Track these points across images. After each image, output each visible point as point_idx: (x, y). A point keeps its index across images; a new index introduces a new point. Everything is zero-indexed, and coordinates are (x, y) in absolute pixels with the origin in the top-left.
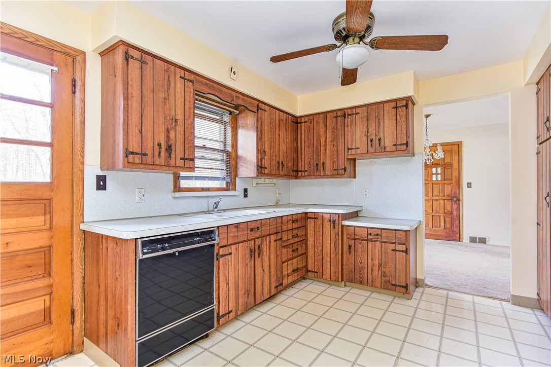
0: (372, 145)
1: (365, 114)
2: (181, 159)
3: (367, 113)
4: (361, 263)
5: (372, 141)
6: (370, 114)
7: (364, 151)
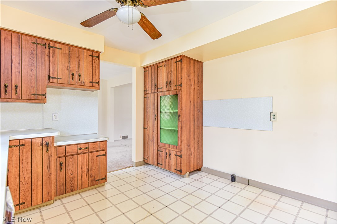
0: (73, 78)
1: (67, 52)
3: (69, 52)
4: (72, 175)
5: (73, 75)
6: (71, 53)
7: (66, 82)
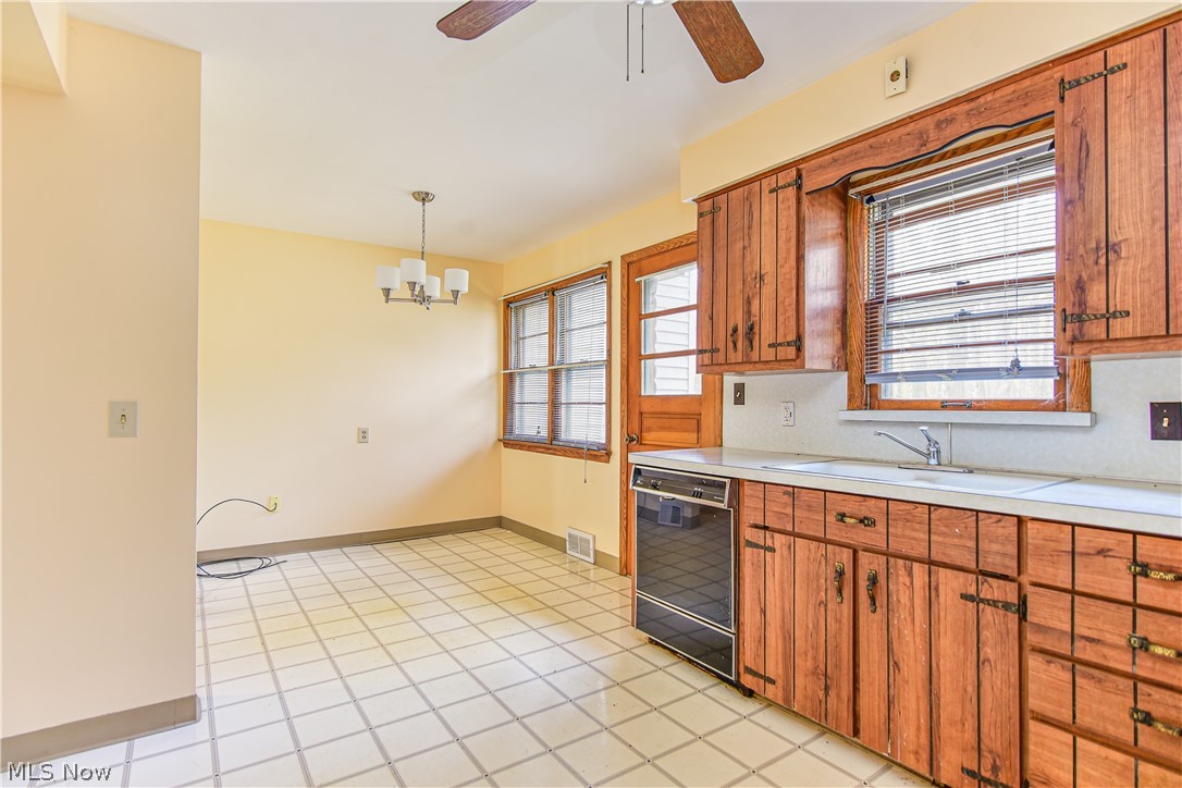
2: (769, 346)
